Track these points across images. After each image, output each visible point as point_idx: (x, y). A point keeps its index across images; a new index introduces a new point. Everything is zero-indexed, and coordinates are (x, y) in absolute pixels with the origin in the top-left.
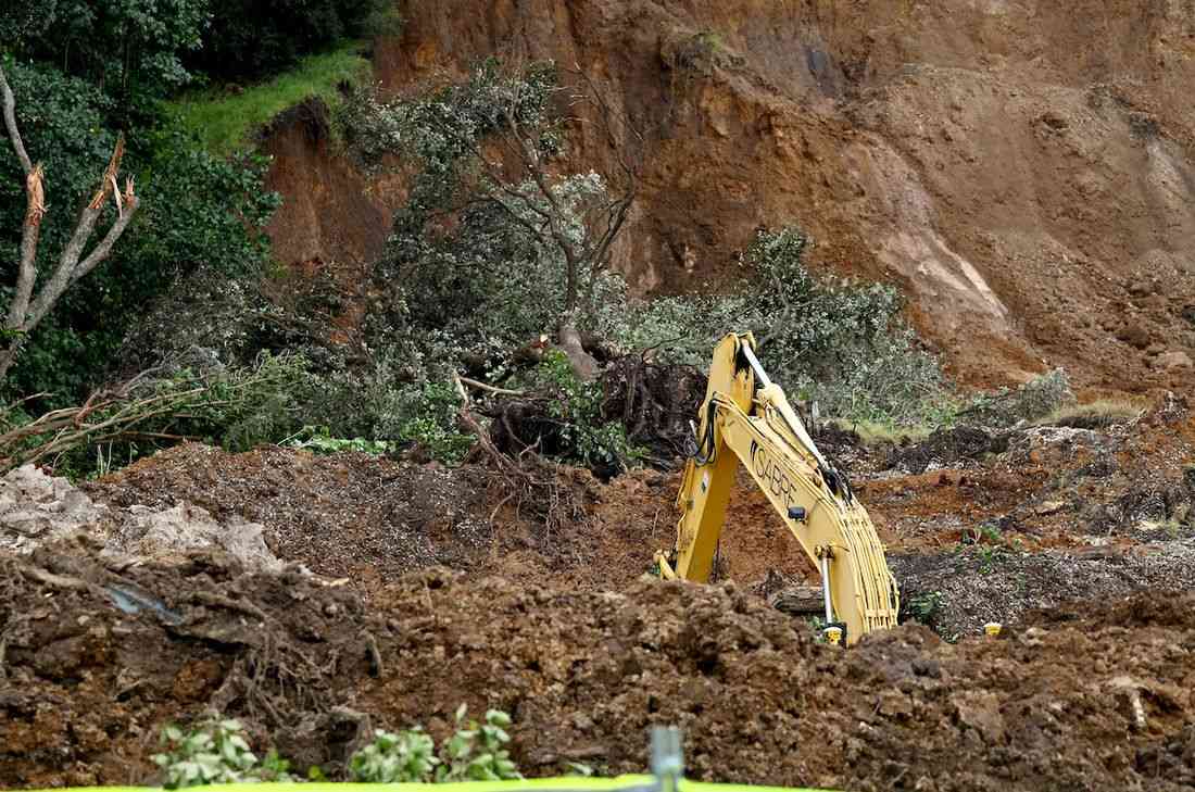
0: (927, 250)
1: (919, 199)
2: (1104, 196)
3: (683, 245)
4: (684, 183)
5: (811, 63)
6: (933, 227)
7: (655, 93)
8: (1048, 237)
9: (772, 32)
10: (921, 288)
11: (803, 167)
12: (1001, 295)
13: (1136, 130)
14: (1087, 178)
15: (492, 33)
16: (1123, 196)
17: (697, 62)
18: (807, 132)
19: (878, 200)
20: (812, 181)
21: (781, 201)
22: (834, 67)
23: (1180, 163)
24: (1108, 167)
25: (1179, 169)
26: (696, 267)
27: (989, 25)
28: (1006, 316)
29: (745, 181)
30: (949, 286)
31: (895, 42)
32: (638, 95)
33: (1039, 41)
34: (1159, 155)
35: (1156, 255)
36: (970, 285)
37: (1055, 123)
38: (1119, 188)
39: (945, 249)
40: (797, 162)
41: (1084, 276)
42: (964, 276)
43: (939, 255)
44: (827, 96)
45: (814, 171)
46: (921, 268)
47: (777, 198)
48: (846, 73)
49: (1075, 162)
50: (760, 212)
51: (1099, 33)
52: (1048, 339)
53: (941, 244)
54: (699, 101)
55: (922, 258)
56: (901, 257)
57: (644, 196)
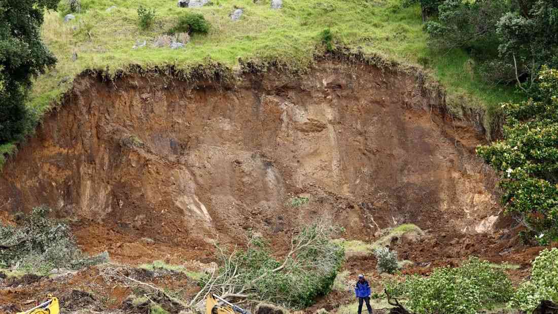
0: (192, 201)
1: (192, 185)
2: (251, 184)
3: (119, 200)
4: (123, 181)
5: (171, 144)
6: (196, 194)
7: (117, 154)
8: (231, 197)
9: (160, 135)
10: (187, 213)
11: (156, 176)
12: (211, 215)
13: (265, 165)
14: (245, 179)
15: (71, 136)
16: (256, 184)
17: (129, 145)
18: (158, 166)
19: (179, 186)
20: (159, 180)
21: (149, 187)
22: (178, 145)
23: (277, 175)
24: (253, 176)
25: (275, 176)
26: (123, 206)
27: (225, 133)
28: (211, 221)
29: (139, 180)
30: (195, 212)
31: (197, 138)
32: (113, 154)
33: (240, 138)
34: (271, 172)
35: (263, 202)
36: (202, 212)
37: (239, 163)
38: (255, 182)
39: (198, 201)
40: (155, 175)
41: (238, 209)
42: (201, 209)
43: (195, 202)
44: (174, 154)
45: (159, 178)
46: (188, 207)
47: (148, 186)
48: (182, 147)
49: (242, 174)
50: (142, 190)
51: (260, 135)
52: (220, 228)
53: (197, 199)
54: (128, 156)
55: (190, 203)
56: (183, 203)
57: (112, 185)
